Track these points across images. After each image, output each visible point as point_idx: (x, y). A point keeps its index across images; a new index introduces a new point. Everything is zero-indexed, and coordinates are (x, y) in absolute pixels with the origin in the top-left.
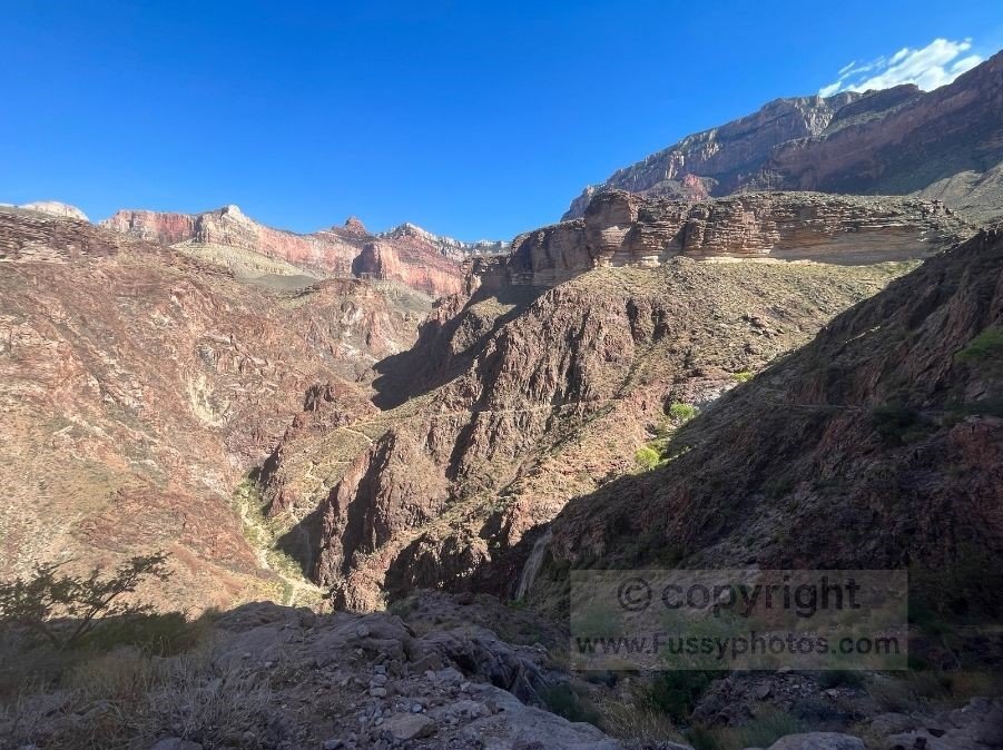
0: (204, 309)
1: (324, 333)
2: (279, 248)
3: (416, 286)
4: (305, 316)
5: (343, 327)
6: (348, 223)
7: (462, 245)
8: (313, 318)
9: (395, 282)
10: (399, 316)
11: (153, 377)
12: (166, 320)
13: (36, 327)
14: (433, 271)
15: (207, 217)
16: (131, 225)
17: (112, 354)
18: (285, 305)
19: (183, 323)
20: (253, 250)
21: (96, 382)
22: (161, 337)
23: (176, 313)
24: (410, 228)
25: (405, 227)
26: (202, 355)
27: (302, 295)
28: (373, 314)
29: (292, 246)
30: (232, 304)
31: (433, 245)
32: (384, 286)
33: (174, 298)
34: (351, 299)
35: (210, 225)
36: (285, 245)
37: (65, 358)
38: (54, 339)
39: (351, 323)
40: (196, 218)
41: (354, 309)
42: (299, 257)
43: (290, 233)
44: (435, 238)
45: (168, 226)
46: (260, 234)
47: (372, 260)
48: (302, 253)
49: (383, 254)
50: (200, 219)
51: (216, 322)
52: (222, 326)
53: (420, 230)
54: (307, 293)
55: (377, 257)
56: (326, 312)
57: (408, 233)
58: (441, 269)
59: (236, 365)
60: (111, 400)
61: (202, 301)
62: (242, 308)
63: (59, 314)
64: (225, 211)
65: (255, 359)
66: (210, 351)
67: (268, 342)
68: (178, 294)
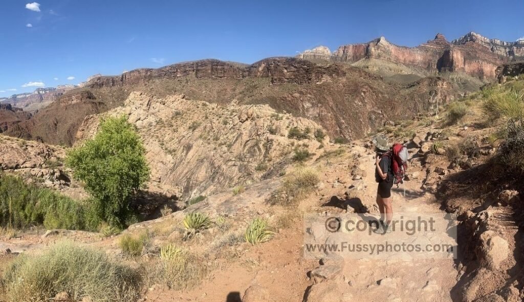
0: (373, 98)
1: (420, 106)
2: (401, 58)
3: (472, 74)
4: (412, 98)
5: (430, 104)
6: (436, 37)
7: (505, 44)
8: (416, 99)
9: (461, 73)
10: (460, 96)
11: (355, 128)
12: (360, 104)
13: (326, 108)
14: (484, 63)
15: (371, 44)
16: (344, 52)
17: (344, 119)
18: (403, 92)
19: (365, 105)
20: (389, 60)
21: (338, 129)
22: (358, 111)
23: (362, 100)
24: (473, 35)
25: (470, 35)
26: (370, 119)
27: (411, 86)
28: (445, 96)
29: (407, 56)
30: (382, 93)
31: (486, 46)
32: (454, 76)
33: (363, 94)
34: (435, 88)
35: (373, 49)
36: (404, 55)
37: (332, 120)
38: (330, 113)
39: (434, 101)
40: (367, 45)
41: (436, 94)
42: (410, 61)
43: (406, 48)
44: (488, 41)
45: (356, 51)
46: (393, 51)
47: (449, 59)
48: (412, 59)
49: (455, 55)
50: (369, 46)
51: (376, 104)
52: (378, 106)
53: (479, 36)
54: (414, 85)
55: (451, 58)
56: (422, 96)
57: (472, 40)
58: (489, 62)
59: (383, 124)
60: (342, 136)
61: (372, 94)
62: (386, 95)
63: (331, 103)
64: (379, 40)
65: (390, 121)
66: (373, 117)
67: (397, 114)
68: (364, 92)
